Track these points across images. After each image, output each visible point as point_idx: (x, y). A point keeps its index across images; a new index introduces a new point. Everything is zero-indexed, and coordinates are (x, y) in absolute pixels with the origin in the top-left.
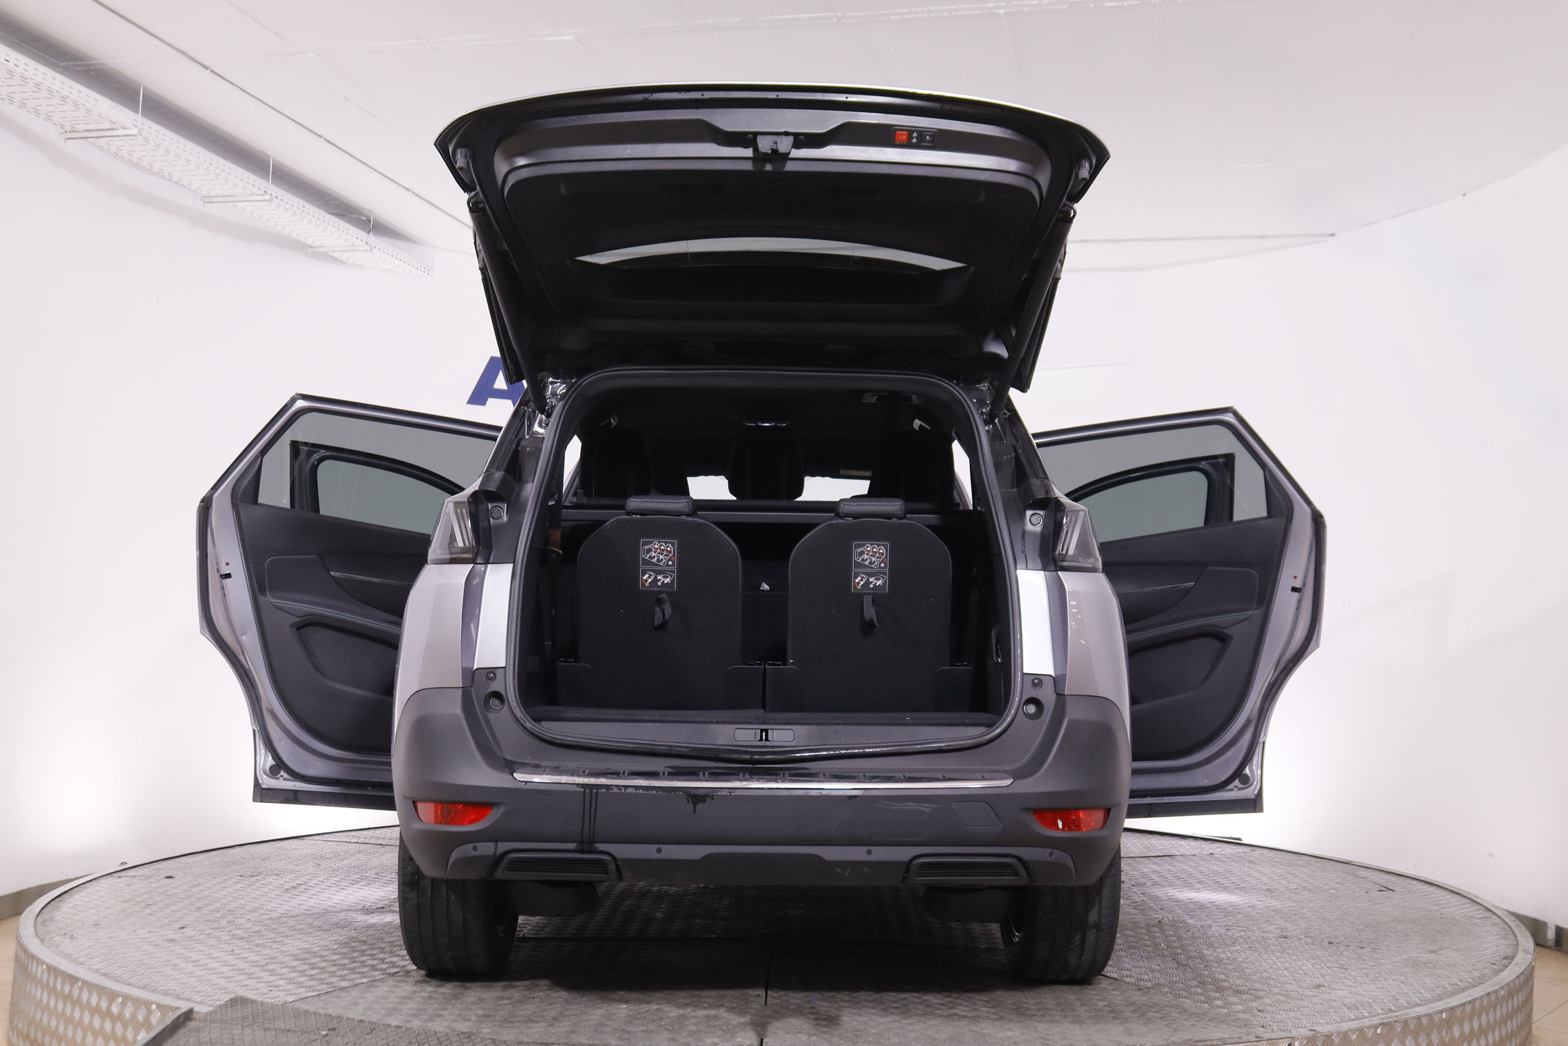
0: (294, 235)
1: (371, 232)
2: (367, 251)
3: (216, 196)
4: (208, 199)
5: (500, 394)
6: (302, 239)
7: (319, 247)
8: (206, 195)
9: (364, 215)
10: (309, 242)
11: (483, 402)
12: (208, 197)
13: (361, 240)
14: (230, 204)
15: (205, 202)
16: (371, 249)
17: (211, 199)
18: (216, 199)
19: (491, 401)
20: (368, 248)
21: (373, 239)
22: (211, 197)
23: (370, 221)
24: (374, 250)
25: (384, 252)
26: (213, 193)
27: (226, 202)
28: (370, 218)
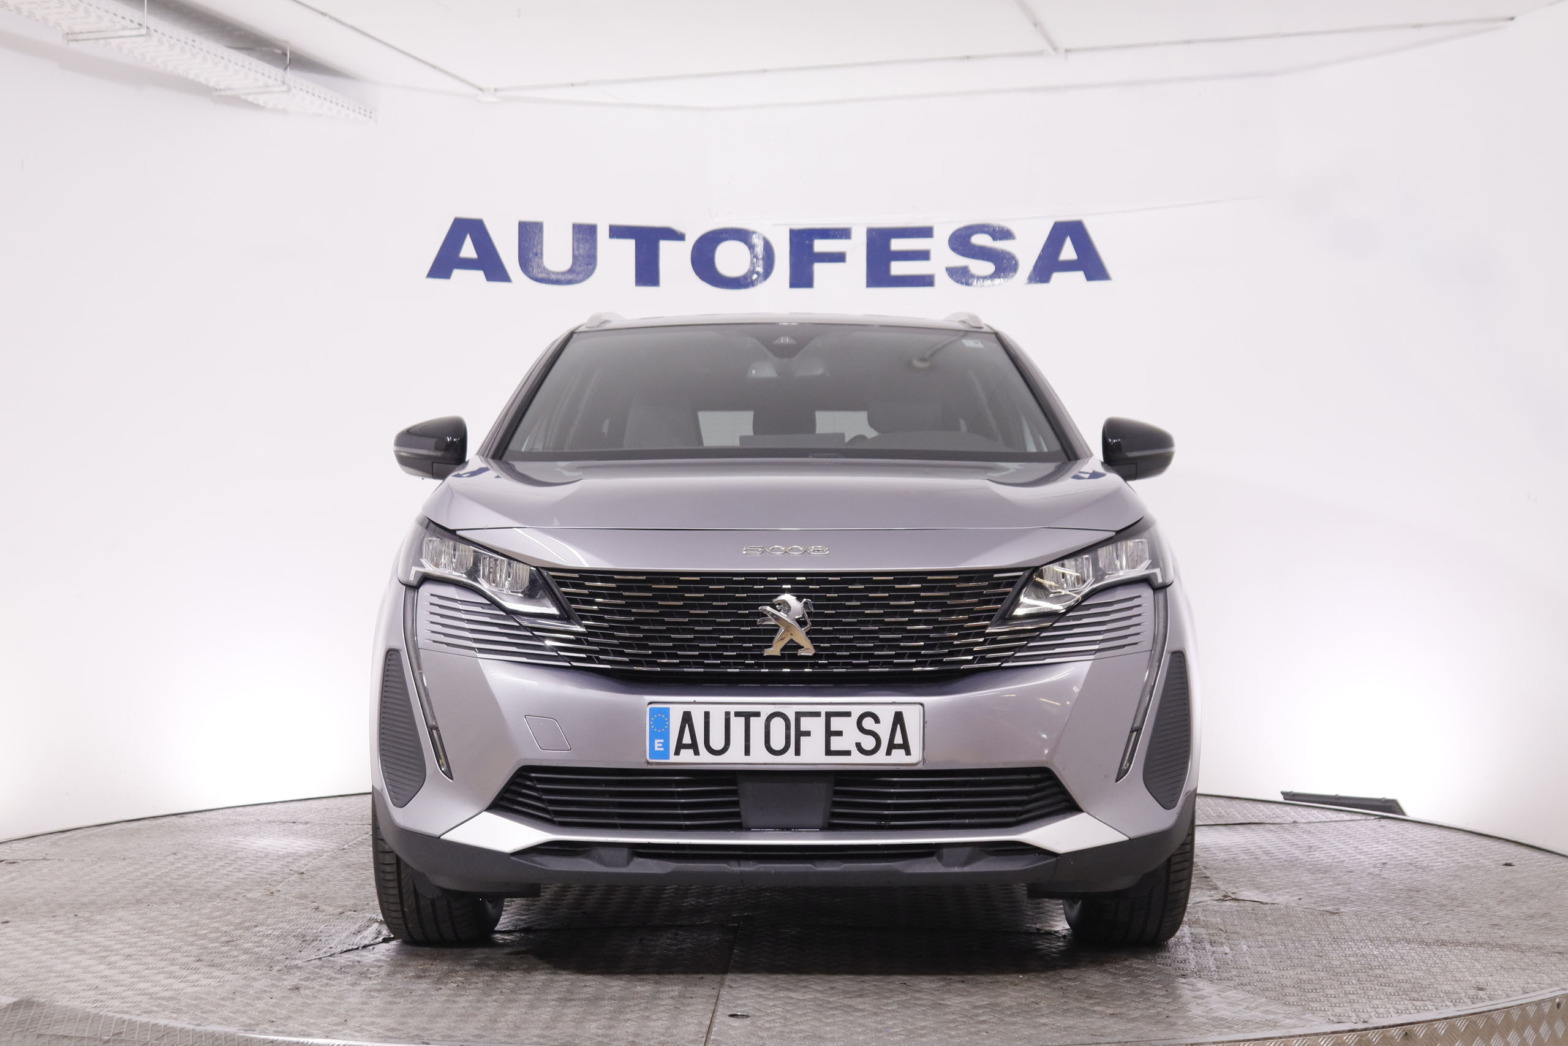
0: (191, 76)
1: (288, 68)
2: (285, 92)
3: (81, 33)
4: (71, 36)
5: (468, 264)
6: (204, 82)
7: (225, 90)
8: (69, 32)
9: (279, 48)
10: (212, 84)
11: (447, 275)
12: (72, 34)
13: (276, 80)
14: (102, 42)
15: (68, 41)
16: (289, 90)
17: (76, 37)
18: (81, 37)
19: (456, 273)
20: (285, 88)
21: (293, 77)
22: (76, 33)
23: (285, 55)
24: (293, 90)
25: (307, 92)
26: (77, 29)
27: (97, 39)
28: (286, 50)
